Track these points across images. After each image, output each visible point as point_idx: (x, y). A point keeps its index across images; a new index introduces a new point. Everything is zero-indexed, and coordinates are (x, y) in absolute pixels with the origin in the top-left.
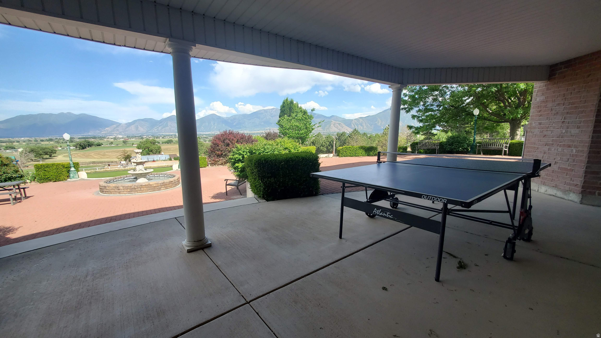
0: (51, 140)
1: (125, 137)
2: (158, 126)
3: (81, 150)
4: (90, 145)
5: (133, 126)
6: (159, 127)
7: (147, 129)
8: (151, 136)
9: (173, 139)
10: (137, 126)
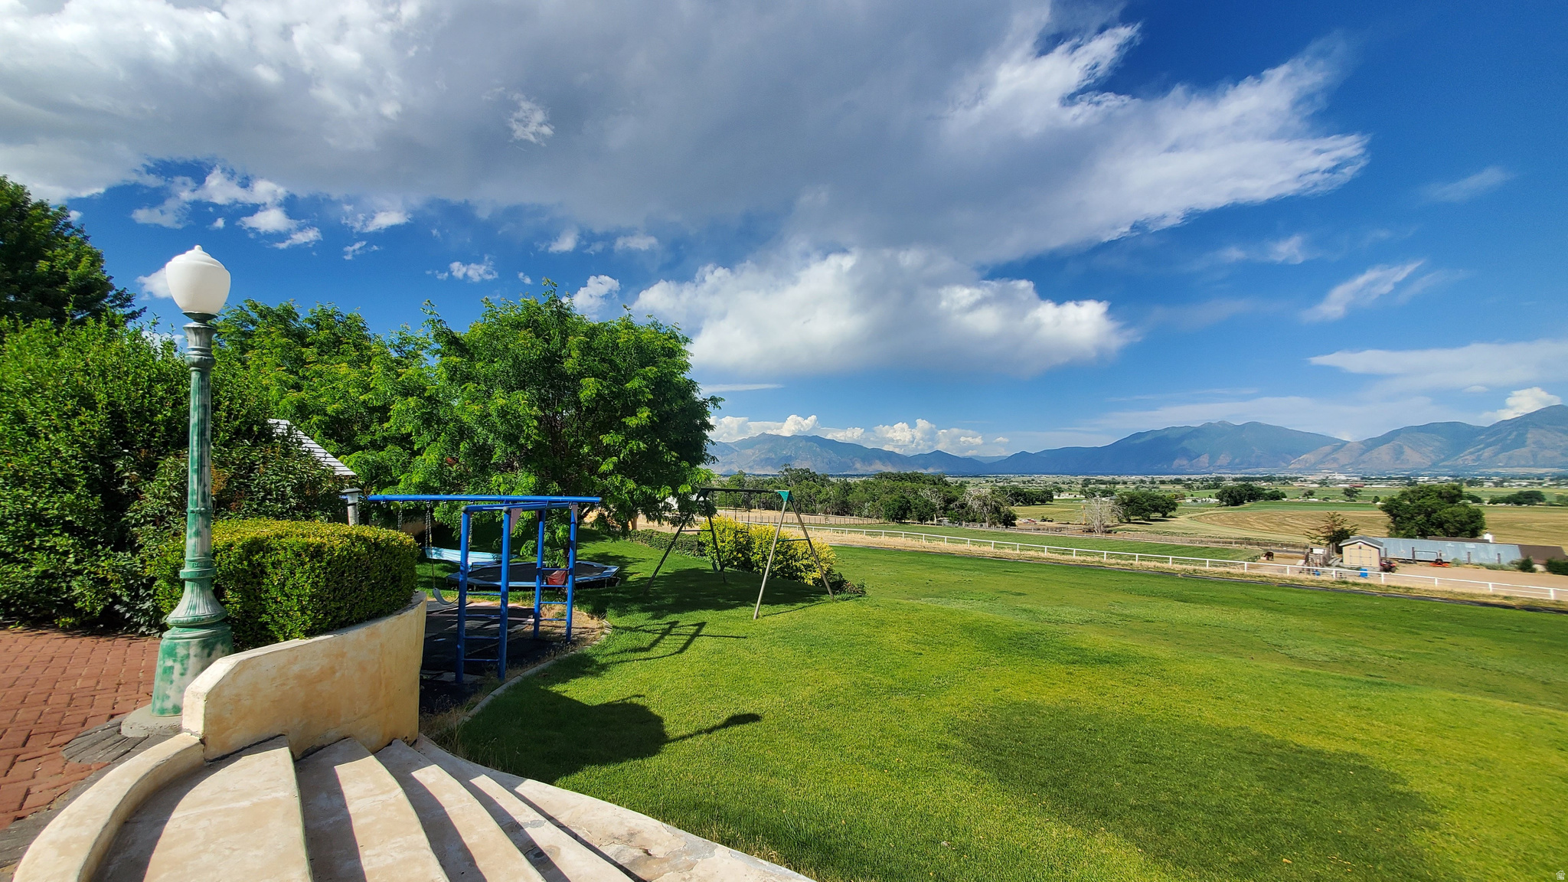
0: (1178, 482)
1: (1356, 479)
2: (1482, 446)
3: (1230, 507)
4: (1254, 495)
5: (1384, 448)
6: (1483, 449)
7: (1433, 457)
8: (1446, 478)
9: (1542, 490)
10: (1401, 447)
